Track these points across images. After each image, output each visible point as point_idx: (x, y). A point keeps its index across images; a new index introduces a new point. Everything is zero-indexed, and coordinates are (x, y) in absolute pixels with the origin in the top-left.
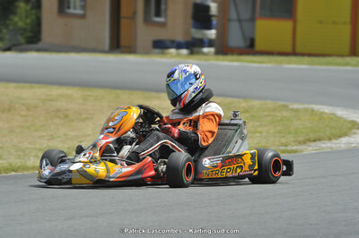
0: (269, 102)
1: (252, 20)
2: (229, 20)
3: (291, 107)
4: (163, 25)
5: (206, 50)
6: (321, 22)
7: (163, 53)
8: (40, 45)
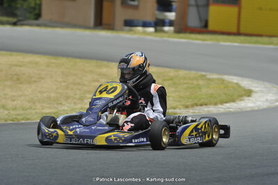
0: (193, 72)
1: (207, 5)
2: (189, 5)
3: (208, 77)
4: (136, 7)
5: (166, 28)
6: (260, 9)
7: (131, 30)
8: (40, 21)
